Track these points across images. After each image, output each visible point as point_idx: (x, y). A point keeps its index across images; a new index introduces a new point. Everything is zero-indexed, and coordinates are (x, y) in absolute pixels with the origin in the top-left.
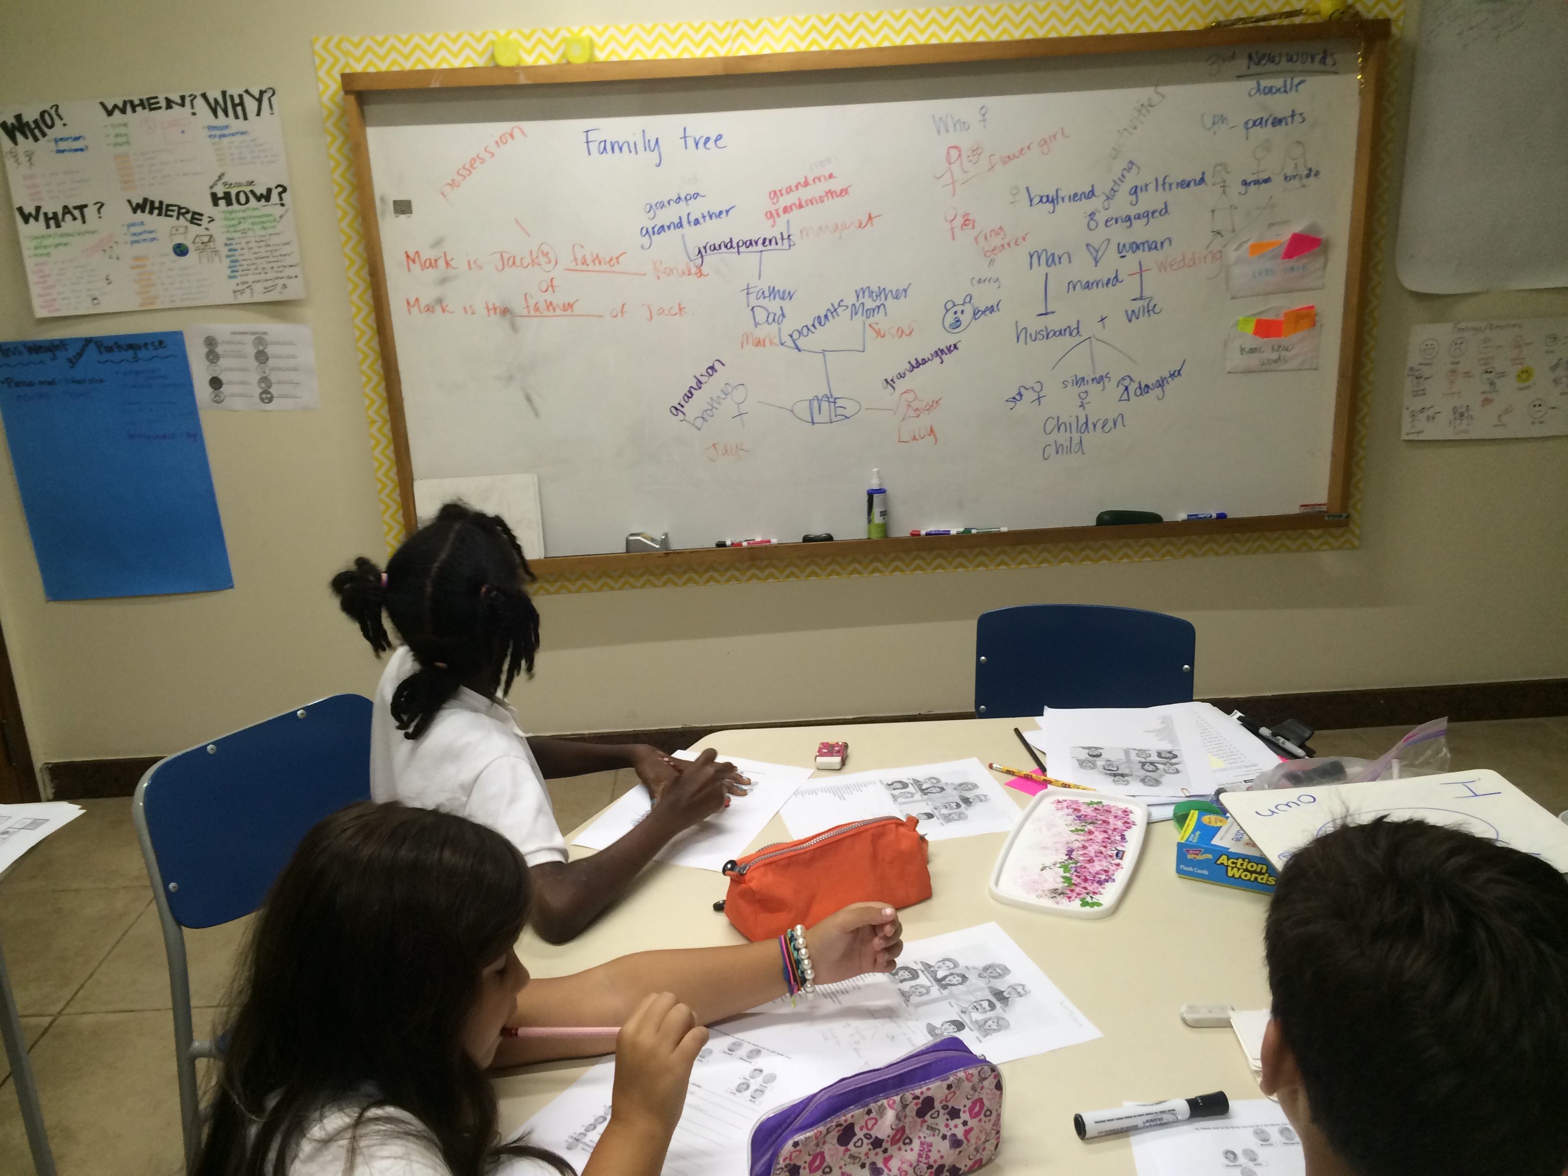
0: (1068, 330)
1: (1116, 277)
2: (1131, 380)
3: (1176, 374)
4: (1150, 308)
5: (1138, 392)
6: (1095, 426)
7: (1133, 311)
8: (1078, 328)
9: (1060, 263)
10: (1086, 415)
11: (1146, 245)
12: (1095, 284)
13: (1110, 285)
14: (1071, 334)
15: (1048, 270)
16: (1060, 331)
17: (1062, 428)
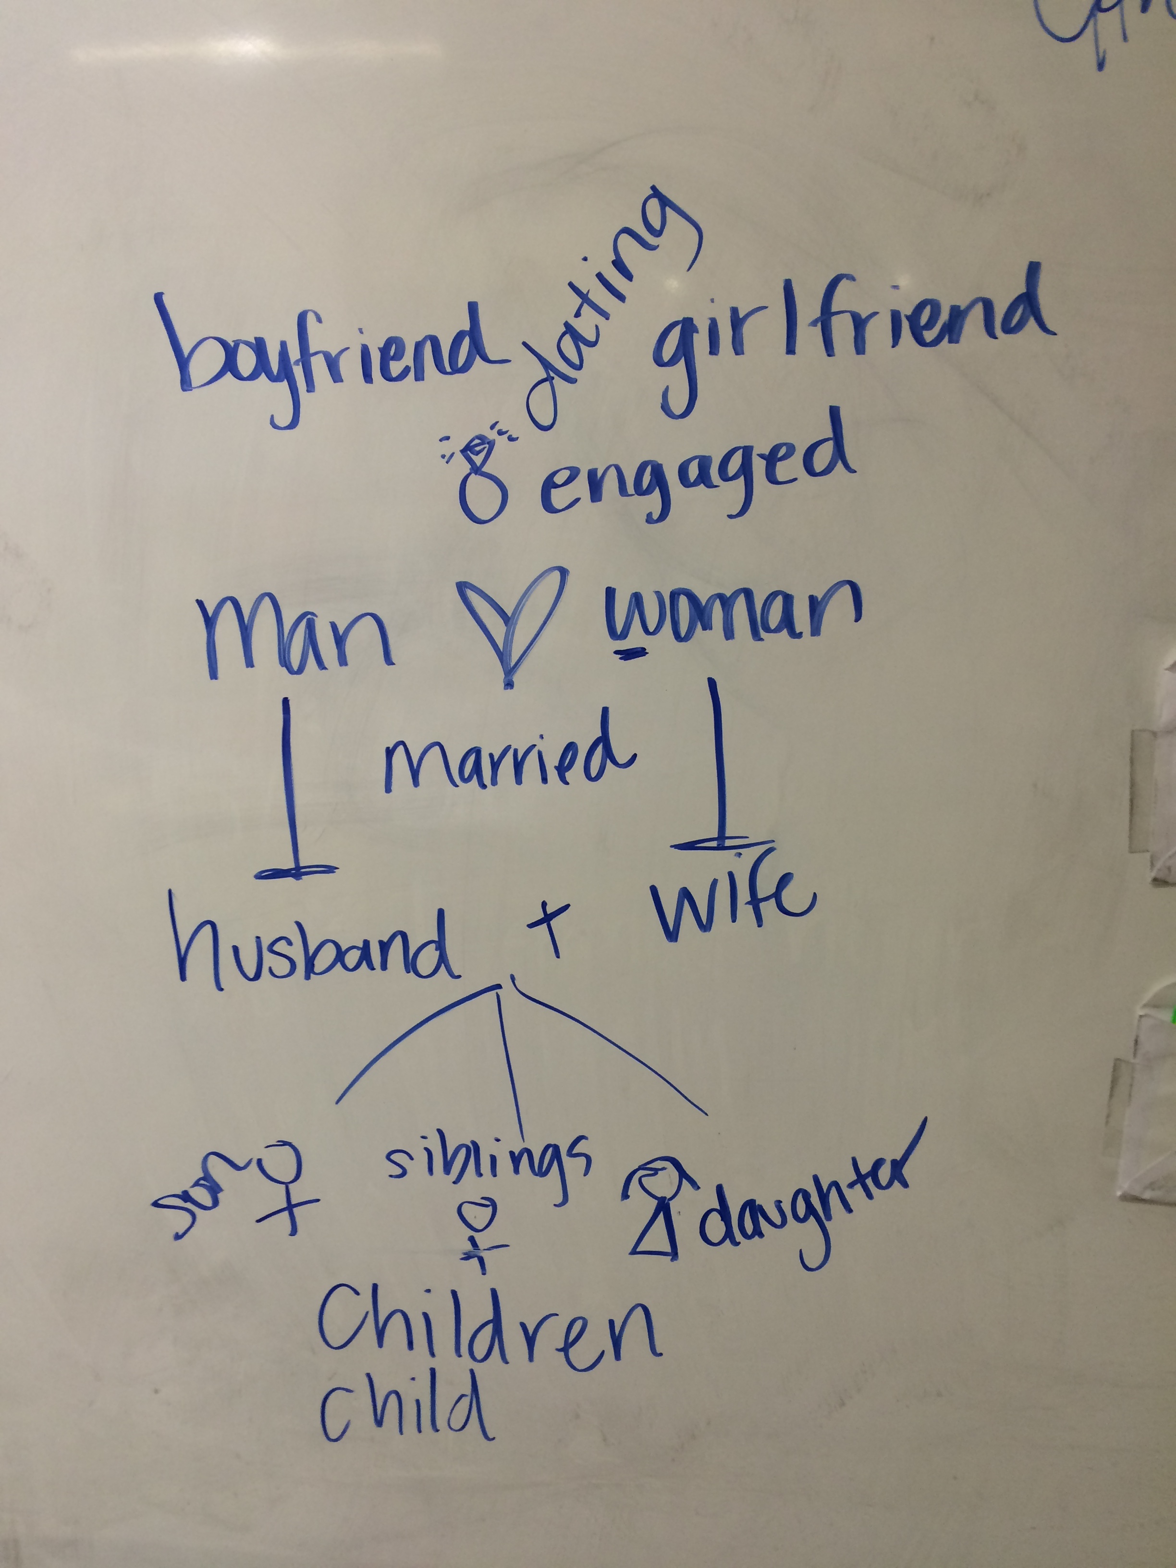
0: (397, 946)
1: (604, 740)
2: (683, 1174)
3: (884, 1174)
4: (766, 887)
5: (716, 1227)
6: (531, 1341)
7: (685, 895)
8: (440, 945)
9: (343, 660)
10: (494, 1293)
11: (740, 607)
12: (507, 766)
13: (576, 773)
14: (411, 965)
15: (288, 685)
16: (366, 948)
17: (396, 1329)
